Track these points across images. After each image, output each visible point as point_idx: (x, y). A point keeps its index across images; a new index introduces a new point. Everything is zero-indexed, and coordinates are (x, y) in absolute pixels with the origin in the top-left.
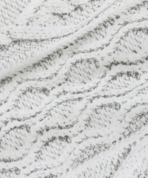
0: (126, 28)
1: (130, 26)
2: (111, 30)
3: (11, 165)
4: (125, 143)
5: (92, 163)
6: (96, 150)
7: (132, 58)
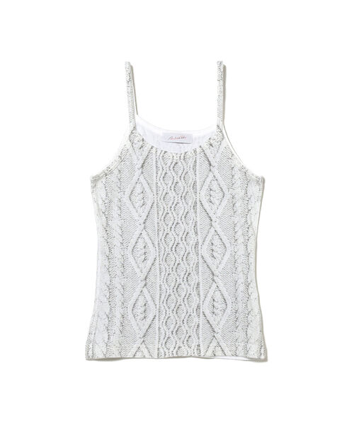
0: (163, 241)
1: (163, 239)
2: (161, 245)
3: (188, 295)
4: (200, 256)
5: (200, 269)
6: (197, 266)
7: (173, 242)
